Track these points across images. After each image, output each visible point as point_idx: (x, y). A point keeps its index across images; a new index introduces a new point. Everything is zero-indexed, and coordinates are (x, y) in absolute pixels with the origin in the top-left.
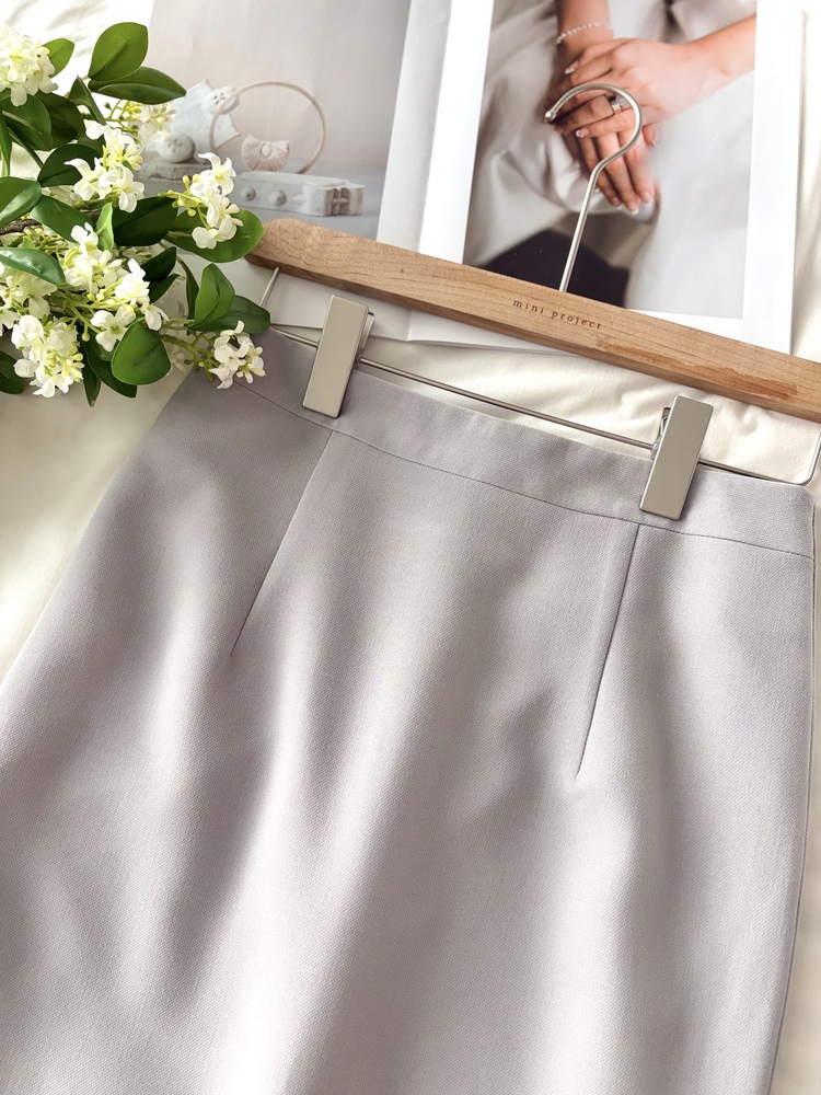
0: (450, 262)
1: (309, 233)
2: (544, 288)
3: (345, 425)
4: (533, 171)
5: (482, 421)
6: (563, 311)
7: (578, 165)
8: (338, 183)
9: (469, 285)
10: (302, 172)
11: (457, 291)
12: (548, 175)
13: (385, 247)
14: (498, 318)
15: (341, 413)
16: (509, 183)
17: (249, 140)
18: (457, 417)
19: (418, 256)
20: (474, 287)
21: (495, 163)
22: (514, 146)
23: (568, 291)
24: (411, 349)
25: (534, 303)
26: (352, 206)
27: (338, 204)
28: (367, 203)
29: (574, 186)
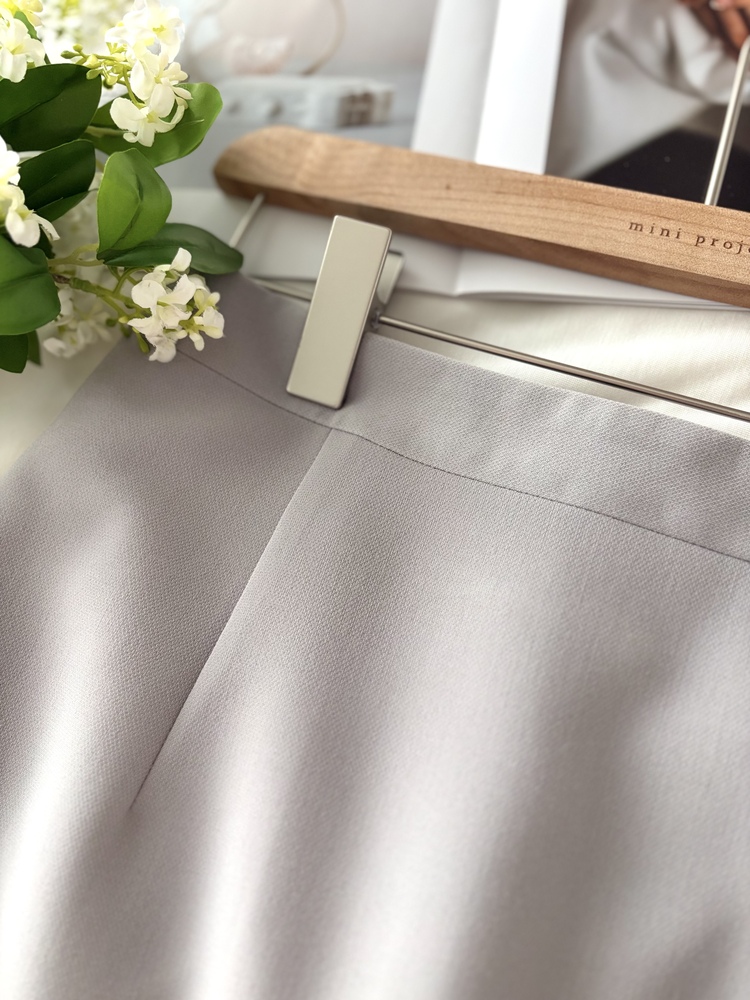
0: (523, 173)
1: (309, 144)
2: (679, 201)
3: (352, 420)
4: (649, 53)
5: (583, 405)
6: (715, 234)
7: (718, 43)
8: (357, 84)
9: (554, 203)
10: (309, 72)
11: (535, 212)
12: (672, 59)
13: (423, 159)
14: (605, 248)
15: (346, 400)
16: (611, 70)
17: (237, 41)
18: (538, 400)
19: (473, 167)
20: (564, 204)
21: (590, 46)
22: (619, 22)
23: (719, 204)
24: (462, 308)
25: (664, 224)
26: (377, 113)
27: (356, 113)
28: (398, 108)
29: (715, 70)
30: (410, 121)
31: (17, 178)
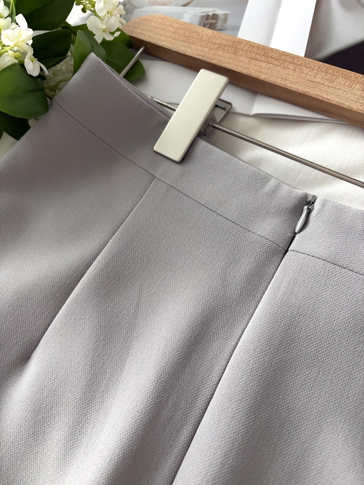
8: (210, 11)
10: (185, 5)
26: (219, 24)
27: (209, 24)
28: (230, 22)
30: (237, 28)
31: (30, 42)
